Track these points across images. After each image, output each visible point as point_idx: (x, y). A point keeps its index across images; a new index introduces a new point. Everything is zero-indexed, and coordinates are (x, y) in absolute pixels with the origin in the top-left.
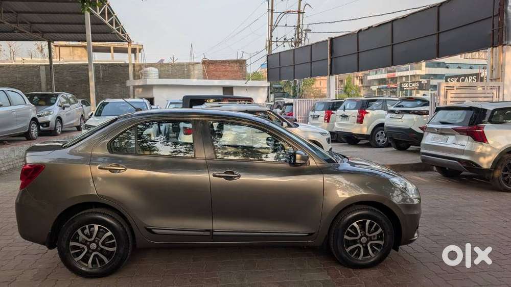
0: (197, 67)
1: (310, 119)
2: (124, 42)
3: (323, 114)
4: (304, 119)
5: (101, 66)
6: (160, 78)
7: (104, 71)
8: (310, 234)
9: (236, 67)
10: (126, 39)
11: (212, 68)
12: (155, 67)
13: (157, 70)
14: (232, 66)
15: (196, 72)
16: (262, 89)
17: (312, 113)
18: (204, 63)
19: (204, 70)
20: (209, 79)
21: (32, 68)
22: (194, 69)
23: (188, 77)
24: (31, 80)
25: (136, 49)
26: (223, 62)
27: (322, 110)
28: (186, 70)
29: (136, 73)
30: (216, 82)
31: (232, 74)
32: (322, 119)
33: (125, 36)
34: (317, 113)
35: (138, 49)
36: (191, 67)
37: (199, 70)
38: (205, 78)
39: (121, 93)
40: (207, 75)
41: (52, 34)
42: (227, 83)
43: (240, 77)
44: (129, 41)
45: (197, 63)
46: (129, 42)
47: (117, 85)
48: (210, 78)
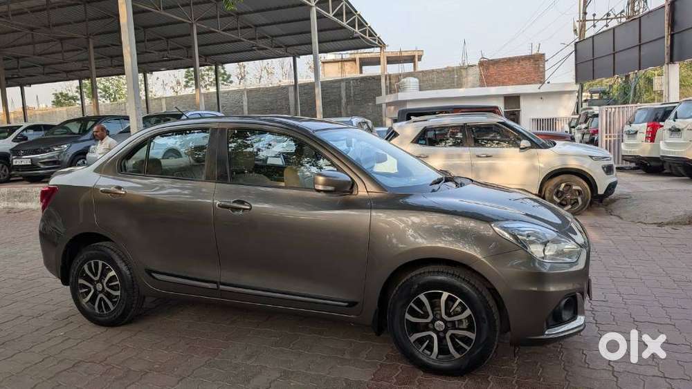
0: (471, 71)
1: (625, 137)
2: (373, 47)
3: (643, 128)
4: (616, 138)
5: (352, 82)
6: (420, 90)
7: (355, 87)
8: (352, 304)
9: (528, 65)
10: (377, 43)
11: (492, 70)
12: (415, 77)
13: (416, 80)
14: (522, 65)
15: (470, 78)
16: (567, 95)
17: (627, 128)
18: (481, 64)
19: (481, 75)
20: (488, 86)
21: (280, 90)
22: (467, 75)
23: (460, 85)
24: (279, 104)
25: (414, 56)
26: (509, 61)
27: (643, 122)
28: (456, 76)
29: (393, 87)
30: (493, 90)
31: (522, 76)
32: (641, 136)
33: (375, 40)
34: (635, 127)
35: (416, 56)
36: (464, 72)
37: (473, 75)
38: (482, 85)
39: (374, 114)
40: (486, 81)
41: (295, 47)
42: (511, 90)
43: (534, 80)
44: (381, 45)
45: (472, 66)
46: (381, 47)
47: (370, 104)
48: (490, 84)
